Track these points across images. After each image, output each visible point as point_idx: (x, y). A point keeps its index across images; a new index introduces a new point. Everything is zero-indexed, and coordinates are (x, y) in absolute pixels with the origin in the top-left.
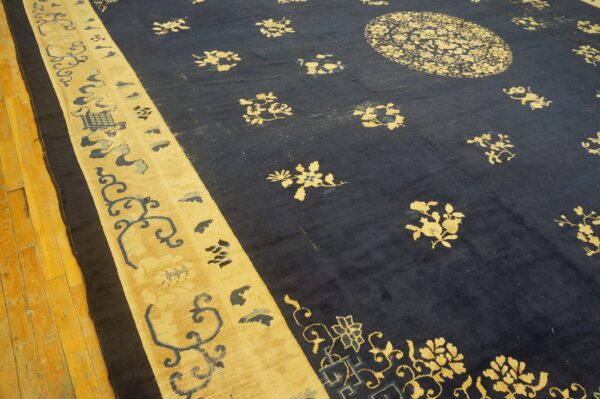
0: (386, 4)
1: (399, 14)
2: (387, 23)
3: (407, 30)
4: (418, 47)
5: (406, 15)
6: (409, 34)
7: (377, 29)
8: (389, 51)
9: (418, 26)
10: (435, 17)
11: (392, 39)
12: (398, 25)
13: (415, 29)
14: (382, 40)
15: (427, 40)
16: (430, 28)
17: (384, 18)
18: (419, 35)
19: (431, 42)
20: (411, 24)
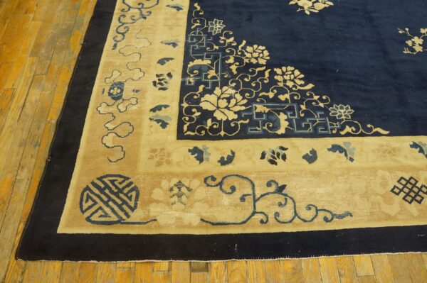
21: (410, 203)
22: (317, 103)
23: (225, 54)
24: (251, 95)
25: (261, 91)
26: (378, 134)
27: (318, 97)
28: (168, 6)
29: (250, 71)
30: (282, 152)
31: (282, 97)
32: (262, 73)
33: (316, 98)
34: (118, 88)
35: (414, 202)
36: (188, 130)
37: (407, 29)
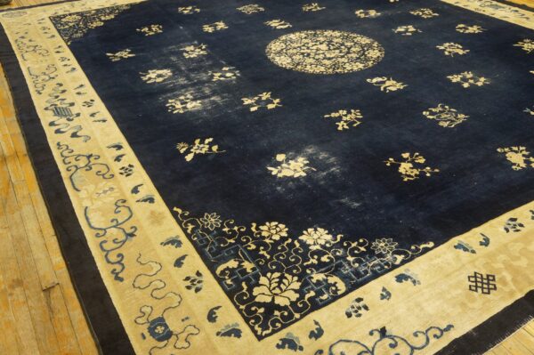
0: (368, 80)
1: (355, 69)
2: (367, 60)
3: (349, 55)
4: (343, 44)
5: (349, 68)
6: (348, 53)
7: (375, 54)
8: (365, 40)
9: (339, 59)
10: (322, 69)
11: (362, 48)
12: (358, 58)
13: (342, 57)
14: (370, 46)
15: (334, 49)
16: (329, 59)
17: (370, 64)
18: (341, 52)
19: (332, 48)
20: (346, 61)
21: (489, 293)
22: (359, 250)
23: (243, 243)
24: (298, 270)
25: (303, 262)
26: (426, 250)
27: (356, 243)
28: (138, 201)
29: (279, 248)
30: (361, 304)
31: (324, 259)
32: (291, 245)
33: (354, 245)
34: (161, 325)
35: (491, 291)
36: (263, 330)
37: (391, 159)
